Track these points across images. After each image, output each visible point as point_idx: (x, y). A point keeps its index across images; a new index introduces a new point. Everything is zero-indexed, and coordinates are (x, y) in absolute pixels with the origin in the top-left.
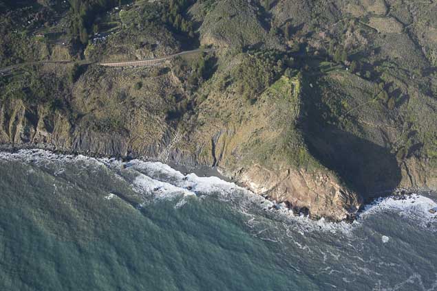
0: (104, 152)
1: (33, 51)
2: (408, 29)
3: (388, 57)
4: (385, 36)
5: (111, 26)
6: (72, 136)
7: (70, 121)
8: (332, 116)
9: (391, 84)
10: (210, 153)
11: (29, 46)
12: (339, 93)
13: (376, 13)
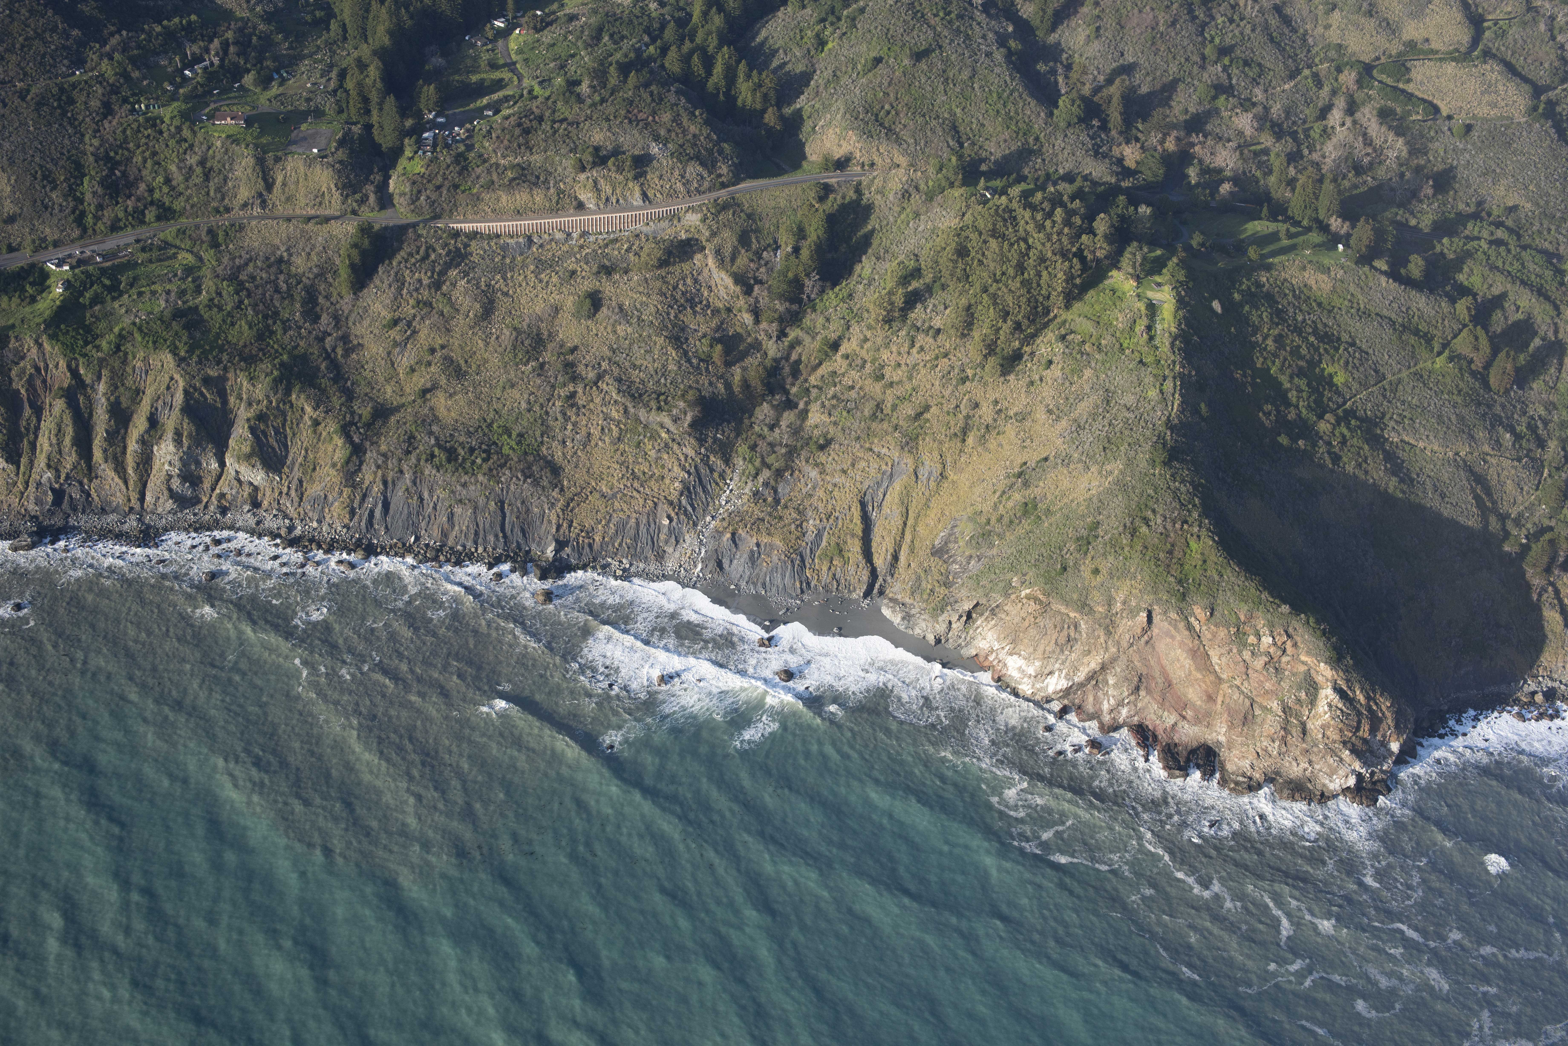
0: (470, 544)
1: (207, 176)
2: (1551, 104)
3: (1480, 204)
4: (1469, 128)
5: (481, 90)
6: (354, 486)
7: (345, 430)
8: (1292, 415)
9: (1498, 301)
10: (854, 547)
11: (192, 160)
12: (1315, 332)
13: (1434, 45)
